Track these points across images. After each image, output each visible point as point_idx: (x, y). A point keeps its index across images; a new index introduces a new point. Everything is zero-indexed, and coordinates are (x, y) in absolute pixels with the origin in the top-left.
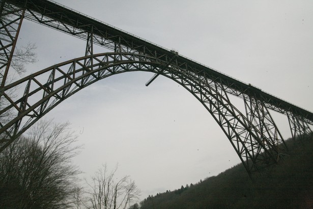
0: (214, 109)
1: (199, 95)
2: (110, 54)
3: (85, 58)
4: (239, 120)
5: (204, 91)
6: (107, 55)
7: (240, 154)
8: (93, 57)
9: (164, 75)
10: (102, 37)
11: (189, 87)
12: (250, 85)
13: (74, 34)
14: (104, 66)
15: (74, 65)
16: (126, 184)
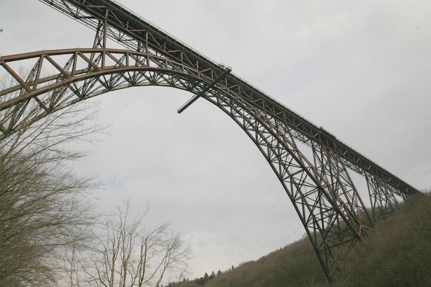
0: (273, 156)
4: (309, 173)
7: (306, 226)
9: (207, 98)
10: (120, 30)
11: (241, 120)
12: (321, 129)
13: (76, 17)
15: (74, 58)
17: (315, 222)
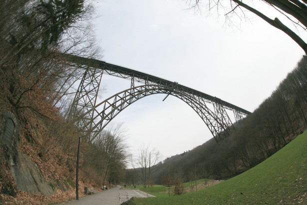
0: (199, 111)
1: (190, 104)
2: (143, 86)
3: (131, 89)
4: (211, 116)
5: (193, 102)
6: (141, 87)
7: (212, 133)
8: (134, 88)
9: (172, 94)
10: (139, 78)
11: (185, 100)
12: (215, 97)
13: (125, 78)
14: (140, 92)
15: (125, 93)
16: (155, 152)
17: (216, 131)
